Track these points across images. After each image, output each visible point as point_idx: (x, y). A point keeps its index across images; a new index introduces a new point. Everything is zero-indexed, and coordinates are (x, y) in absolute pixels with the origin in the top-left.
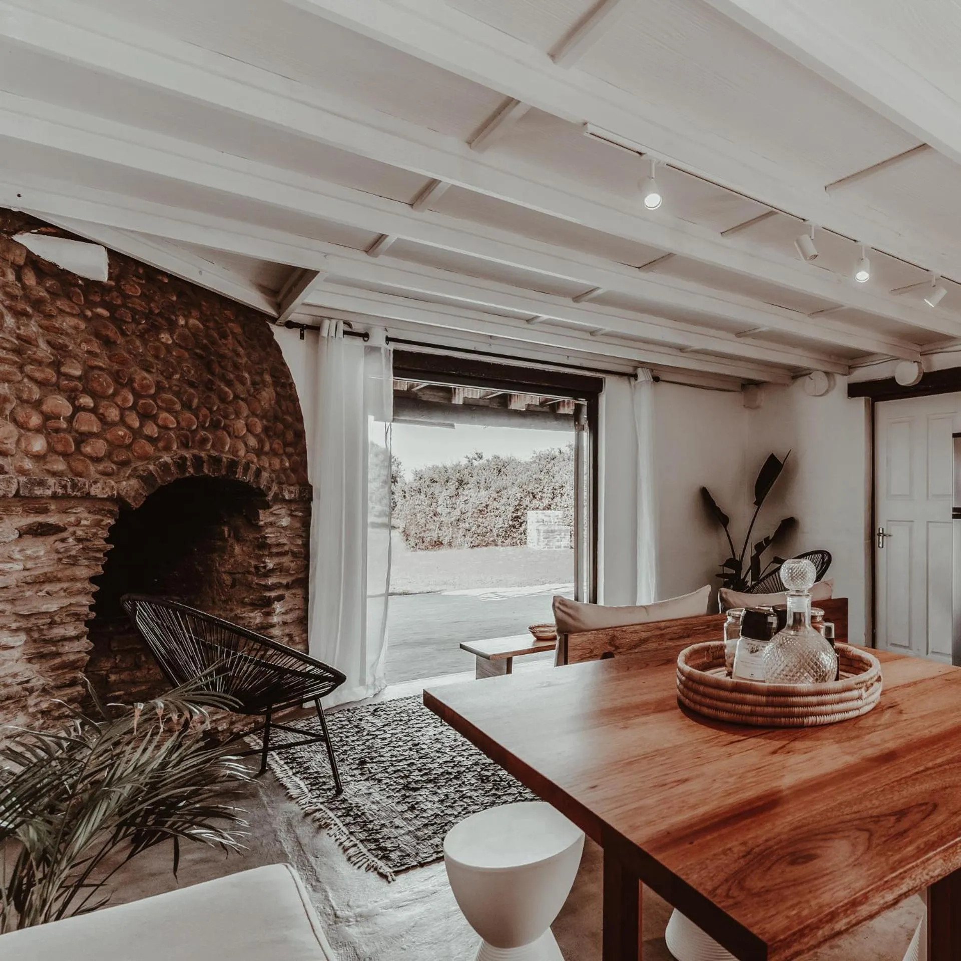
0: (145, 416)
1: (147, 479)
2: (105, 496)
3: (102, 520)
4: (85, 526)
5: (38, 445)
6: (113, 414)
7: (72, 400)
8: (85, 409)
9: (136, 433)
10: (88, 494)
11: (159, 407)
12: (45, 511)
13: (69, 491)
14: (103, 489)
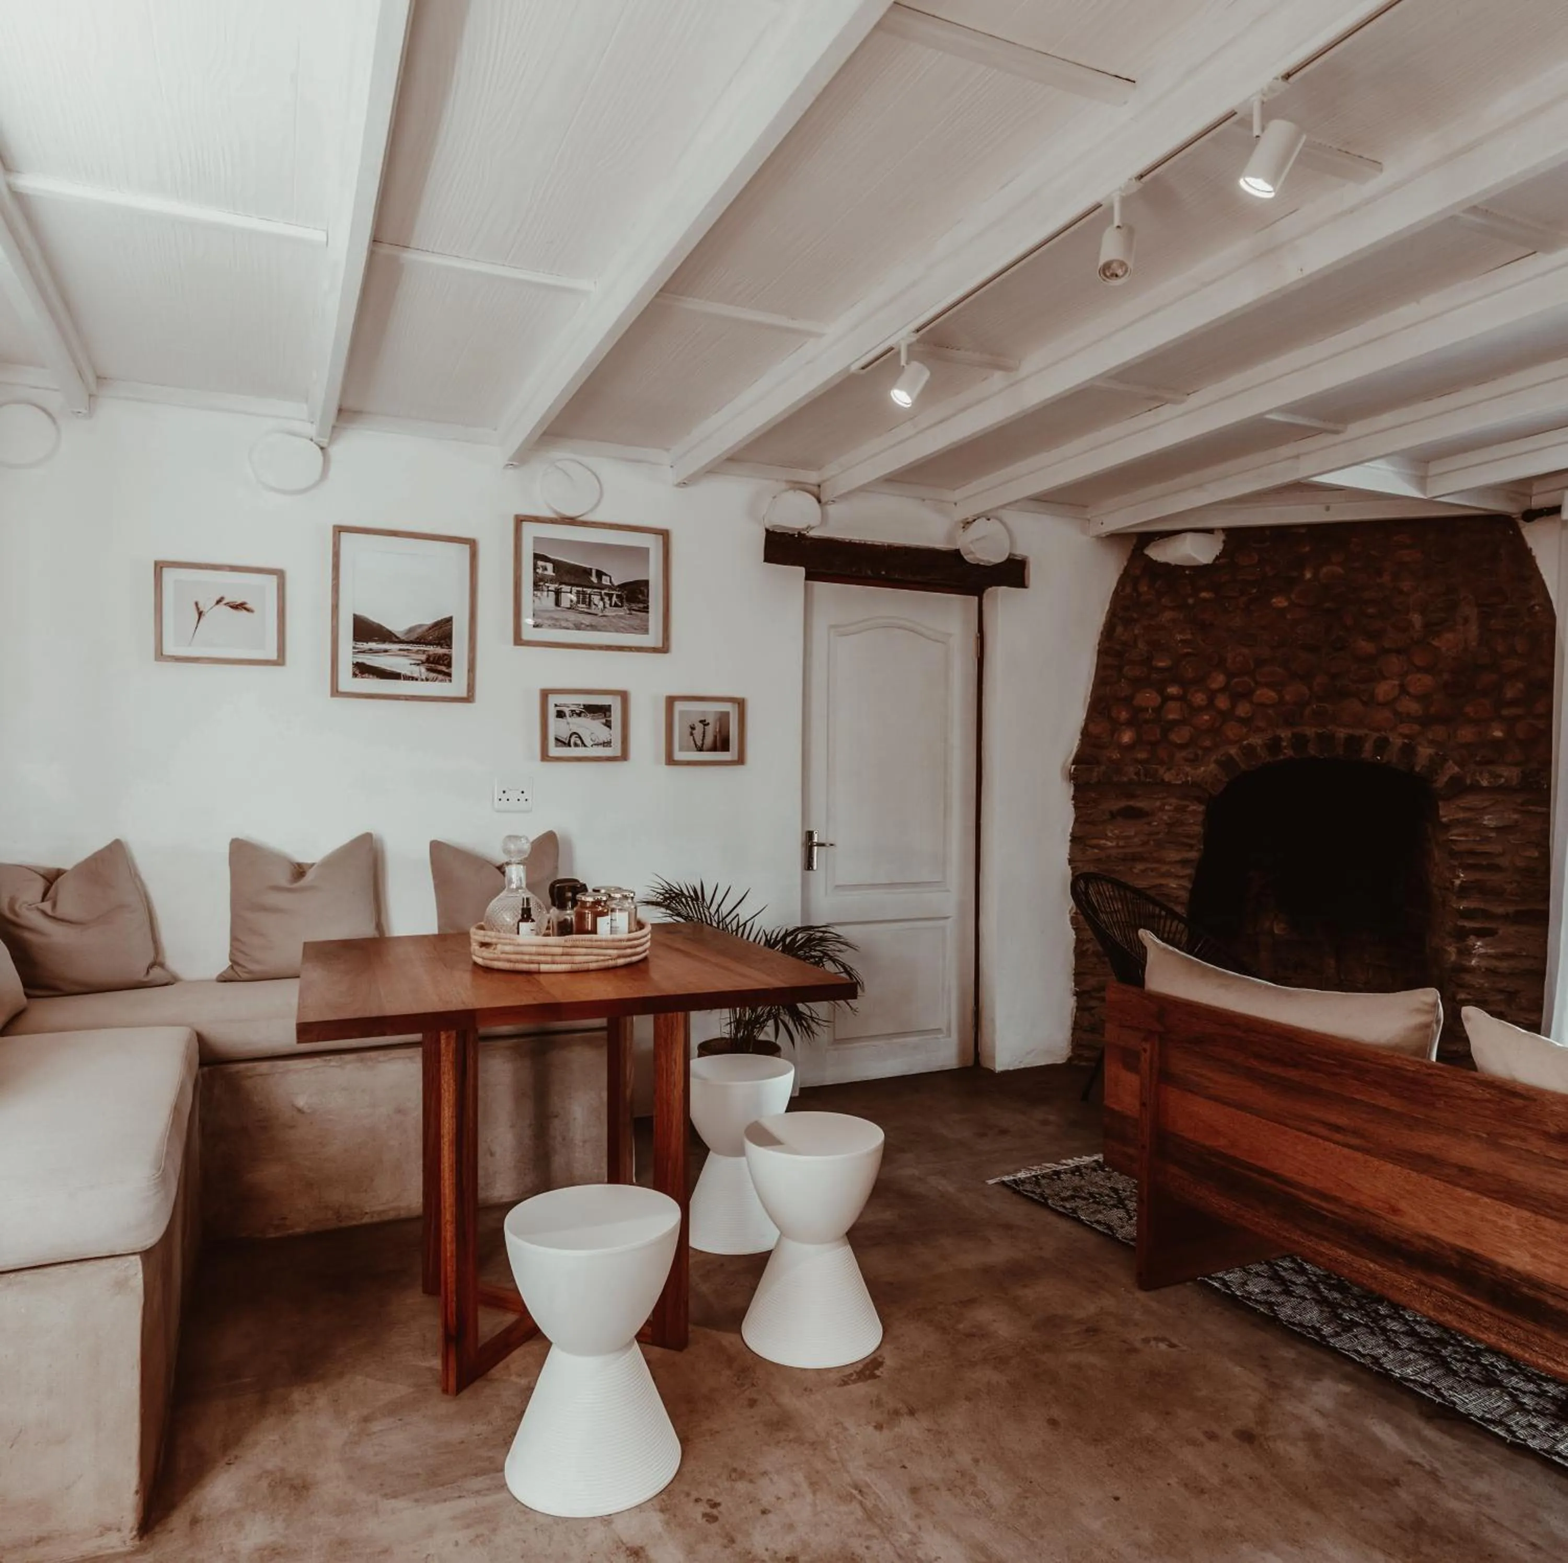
0: (1236, 697)
1: (1227, 764)
2: (1179, 782)
3: (1188, 806)
4: (1169, 811)
5: (1127, 737)
6: (1198, 700)
7: (1161, 692)
8: (1173, 698)
9: (1226, 716)
10: (1163, 780)
11: (1257, 683)
12: (1132, 796)
13: (1143, 778)
14: (1177, 775)
